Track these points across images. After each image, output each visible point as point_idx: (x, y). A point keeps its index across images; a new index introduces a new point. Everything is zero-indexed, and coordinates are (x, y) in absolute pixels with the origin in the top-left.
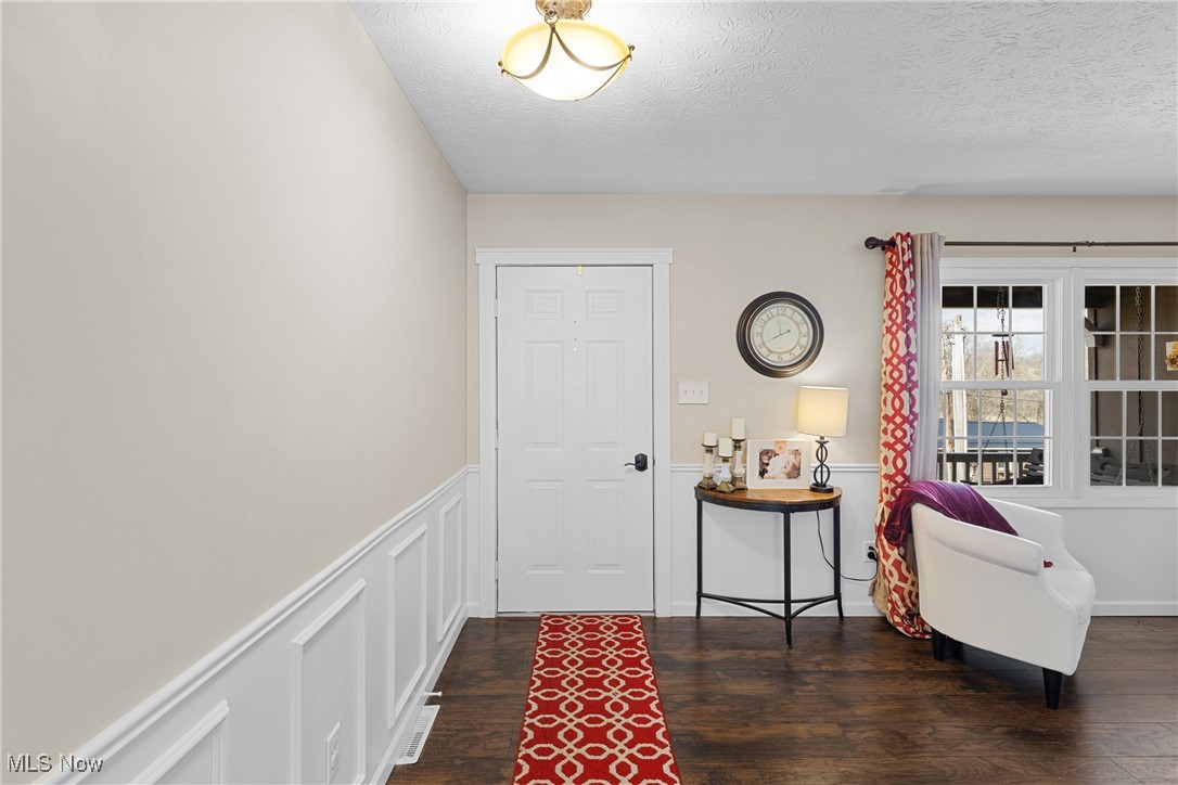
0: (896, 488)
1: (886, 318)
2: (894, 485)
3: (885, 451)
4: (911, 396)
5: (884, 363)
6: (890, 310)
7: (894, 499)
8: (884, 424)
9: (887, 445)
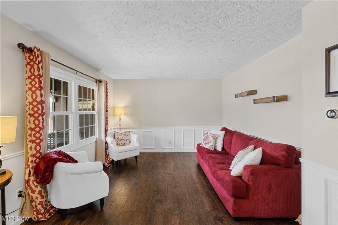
0: (36, 159)
1: (28, 83)
2: (35, 158)
3: (30, 144)
4: (43, 119)
5: (28, 104)
6: (30, 80)
7: (35, 164)
8: (29, 132)
9: (31, 141)
